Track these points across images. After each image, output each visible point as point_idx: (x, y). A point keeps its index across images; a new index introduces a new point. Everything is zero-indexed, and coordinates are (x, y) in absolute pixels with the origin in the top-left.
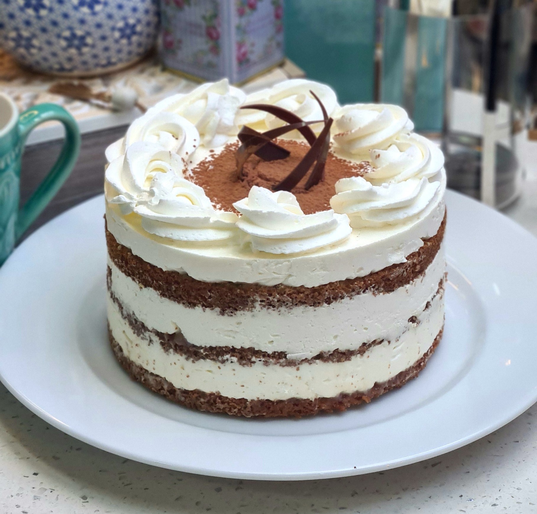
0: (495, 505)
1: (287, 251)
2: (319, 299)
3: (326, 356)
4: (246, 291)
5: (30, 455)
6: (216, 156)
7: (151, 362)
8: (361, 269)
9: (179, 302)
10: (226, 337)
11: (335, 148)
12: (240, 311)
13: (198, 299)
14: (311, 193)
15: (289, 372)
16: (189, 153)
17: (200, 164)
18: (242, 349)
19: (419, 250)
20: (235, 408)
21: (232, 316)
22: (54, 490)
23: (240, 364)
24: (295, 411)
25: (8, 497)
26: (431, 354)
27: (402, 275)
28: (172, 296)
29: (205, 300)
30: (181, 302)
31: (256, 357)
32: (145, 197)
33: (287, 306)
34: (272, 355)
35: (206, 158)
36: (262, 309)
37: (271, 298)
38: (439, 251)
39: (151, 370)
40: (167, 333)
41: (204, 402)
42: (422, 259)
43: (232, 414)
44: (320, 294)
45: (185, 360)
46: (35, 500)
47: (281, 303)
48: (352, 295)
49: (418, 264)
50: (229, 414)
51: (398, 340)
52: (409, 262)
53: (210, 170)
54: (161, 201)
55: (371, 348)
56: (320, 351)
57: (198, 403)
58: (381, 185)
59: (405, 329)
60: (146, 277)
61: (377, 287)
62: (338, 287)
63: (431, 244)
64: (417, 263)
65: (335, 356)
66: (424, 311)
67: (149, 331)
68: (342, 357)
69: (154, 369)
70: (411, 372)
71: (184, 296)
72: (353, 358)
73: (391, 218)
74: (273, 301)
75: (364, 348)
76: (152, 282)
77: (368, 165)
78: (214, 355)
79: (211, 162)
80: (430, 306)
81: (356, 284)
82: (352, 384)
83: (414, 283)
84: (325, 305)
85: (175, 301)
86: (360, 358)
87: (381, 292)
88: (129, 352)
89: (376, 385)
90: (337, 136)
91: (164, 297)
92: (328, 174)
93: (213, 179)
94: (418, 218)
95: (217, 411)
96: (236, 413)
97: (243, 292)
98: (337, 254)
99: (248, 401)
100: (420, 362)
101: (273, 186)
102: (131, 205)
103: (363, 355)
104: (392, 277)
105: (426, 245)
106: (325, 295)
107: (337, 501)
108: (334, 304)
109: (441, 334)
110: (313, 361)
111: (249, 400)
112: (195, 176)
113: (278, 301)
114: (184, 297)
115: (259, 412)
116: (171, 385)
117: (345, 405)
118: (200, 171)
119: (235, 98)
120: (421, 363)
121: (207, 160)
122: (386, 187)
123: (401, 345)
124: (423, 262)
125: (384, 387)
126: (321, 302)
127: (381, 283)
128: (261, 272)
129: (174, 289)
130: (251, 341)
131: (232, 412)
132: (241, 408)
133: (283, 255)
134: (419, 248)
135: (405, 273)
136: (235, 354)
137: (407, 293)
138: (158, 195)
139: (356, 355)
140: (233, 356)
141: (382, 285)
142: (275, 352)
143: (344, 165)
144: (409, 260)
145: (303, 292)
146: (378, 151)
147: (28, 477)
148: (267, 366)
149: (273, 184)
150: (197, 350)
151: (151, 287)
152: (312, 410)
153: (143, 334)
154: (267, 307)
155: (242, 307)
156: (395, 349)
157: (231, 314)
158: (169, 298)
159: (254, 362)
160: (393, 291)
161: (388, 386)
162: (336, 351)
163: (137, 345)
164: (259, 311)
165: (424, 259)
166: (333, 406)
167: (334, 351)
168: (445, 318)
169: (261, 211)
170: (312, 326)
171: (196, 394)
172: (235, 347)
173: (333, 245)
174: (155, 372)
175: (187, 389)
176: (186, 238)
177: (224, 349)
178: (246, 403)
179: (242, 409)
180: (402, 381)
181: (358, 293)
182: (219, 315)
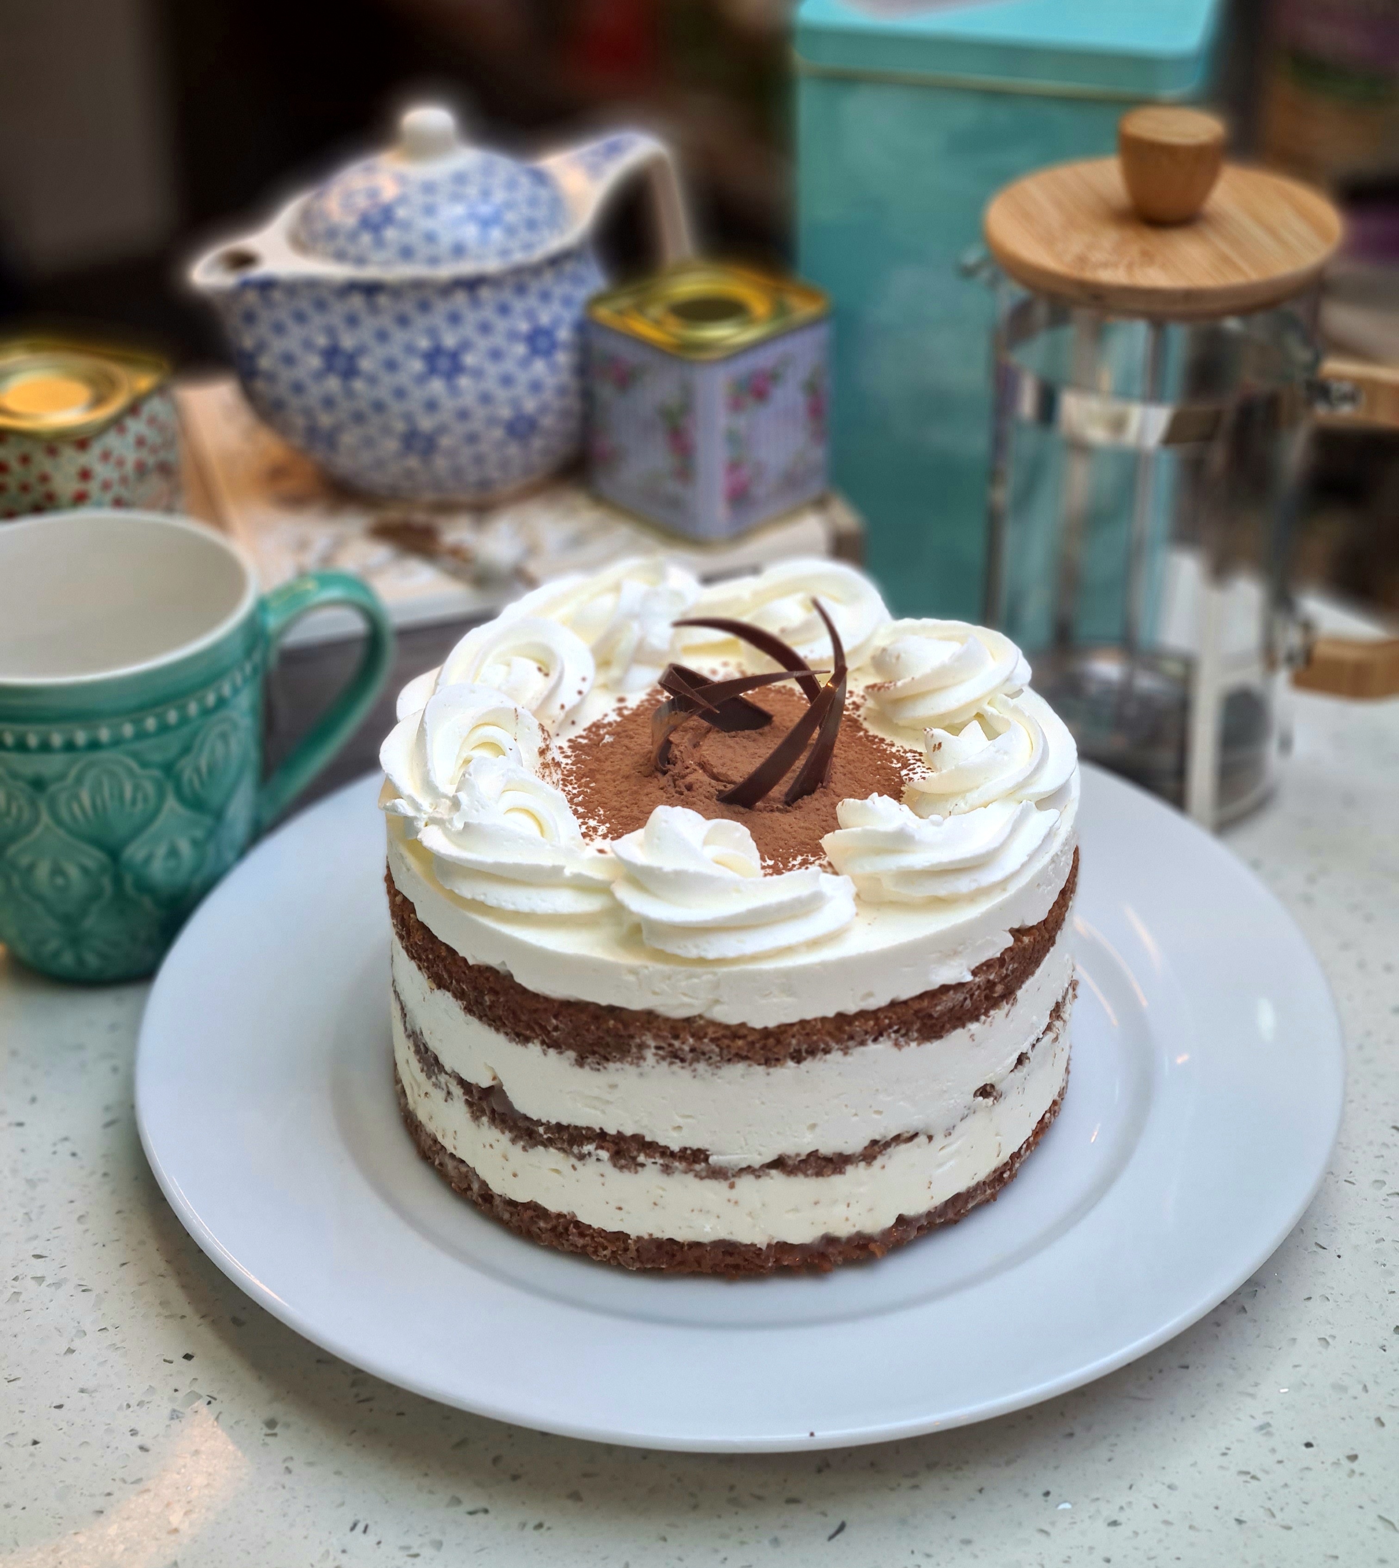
0: (1114, 1523)
1: (711, 955)
2: (776, 1053)
3: (790, 1162)
4: (626, 1026)
5: (188, 1310)
6: (626, 712)
7: (450, 1134)
8: (870, 995)
9: (497, 1030)
10: (588, 1110)
11: (869, 709)
12: (614, 1062)
13: (533, 1030)
14: (798, 813)
15: (714, 1190)
16: (567, 708)
17: (589, 729)
18: (620, 1137)
19: (1002, 954)
20: (605, 1248)
21: (599, 1070)
22: (215, 1399)
23: (615, 1166)
24: (727, 1266)
25: (120, 1408)
26: (1028, 1153)
27: (962, 1006)
28: (486, 1015)
29: (548, 1033)
30: (502, 1030)
31: (647, 1155)
32: (443, 812)
33: (710, 1061)
34: (679, 1154)
35: (606, 715)
36: (658, 1062)
37: (677, 1044)
38: (1052, 949)
39: (450, 1149)
40: (477, 1084)
41: (547, 1230)
42: (1009, 972)
43: (599, 1259)
44: (778, 1042)
45: (510, 1144)
46: (172, 1421)
47: (698, 1054)
48: (847, 1048)
49: (1000, 982)
50: (594, 1257)
51: (950, 1134)
52: (977, 979)
53: (605, 745)
54: (467, 825)
55: (889, 1150)
56: (780, 1152)
57: (535, 1229)
58: (928, 818)
59: (966, 1113)
60: (438, 970)
61: (903, 1031)
62: (819, 1030)
63: (1032, 940)
64: (996, 980)
65: (811, 1165)
66: (1012, 1071)
67: (446, 1073)
68: (825, 1167)
69: (455, 1148)
70: (979, 1192)
71: (507, 1019)
72: (850, 1169)
73: (943, 889)
74: (681, 1050)
75: (874, 1150)
76: (449, 982)
77: (920, 760)
78: (564, 1141)
79: (614, 725)
80: (1027, 1061)
81: (857, 1026)
82: (847, 1219)
83: (989, 1020)
84: (791, 1064)
85: (490, 1025)
86: (866, 1169)
87: (913, 1040)
88: (415, 1102)
89: (901, 1220)
90: (870, 690)
91: (470, 1015)
92: (841, 769)
93: (607, 766)
94: (1004, 890)
95: (571, 1248)
96: (607, 1258)
97: (620, 1026)
98: (816, 964)
99: (631, 1237)
100: (1002, 1170)
101: (720, 791)
102: (415, 823)
103: (872, 1164)
104: (938, 1011)
105: (1019, 944)
106: (789, 1044)
107: (785, 1481)
108: (808, 1064)
109: (1056, 1108)
110: (764, 1171)
111: (633, 1236)
112: (574, 754)
113: (693, 1050)
114: (506, 1022)
115: (653, 1261)
116: (484, 1184)
117: (832, 1259)
118: (586, 744)
119: (678, 595)
120: (1002, 1173)
121: (606, 721)
122: (938, 824)
123: (956, 1143)
124: (1009, 979)
125: (918, 1226)
126: (781, 1057)
127: (912, 1023)
128: (657, 990)
129: (488, 1003)
130: (636, 1122)
131: (598, 1256)
132: (617, 1251)
133: (702, 961)
134: (1002, 950)
135: (968, 1002)
136: (605, 1144)
137: (973, 1040)
138: (466, 808)
139: (857, 1164)
140: (602, 1148)
141: (916, 1027)
142: (686, 1149)
143: (878, 750)
144: (979, 975)
145: (744, 1037)
146: (939, 733)
147: (171, 1362)
148: (668, 1174)
149: (722, 788)
150: (531, 1127)
151: (449, 991)
152: (762, 1267)
153: (437, 1078)
154: (668, 1060)
155: (618, 1056)
156: (942, 1152)
157: (598, 1067)
158: (480, 1018)
159: (643, 1165)
160: (941, 1037)
161: (925, 1224)
162: (814, 1154)
163: (426, 1094)
164: (653, 1067)
165: (1013, 971)
166: (806, 1260)
167: (810, 1155)
168: (1070, 1068)
169: (660, 869)
170: (763, 1103)
171: (530, 1211)
172: (605, 1130)
173: (814, 944)
174: (459, 1154)
175: (513, 1198)
176: (514, 904)
177: (584, 1132)
178: (627, 1240)
179: (620, 1252)
180: (960, 1210)
181: (863, 1043)
182: (573, 1065)
